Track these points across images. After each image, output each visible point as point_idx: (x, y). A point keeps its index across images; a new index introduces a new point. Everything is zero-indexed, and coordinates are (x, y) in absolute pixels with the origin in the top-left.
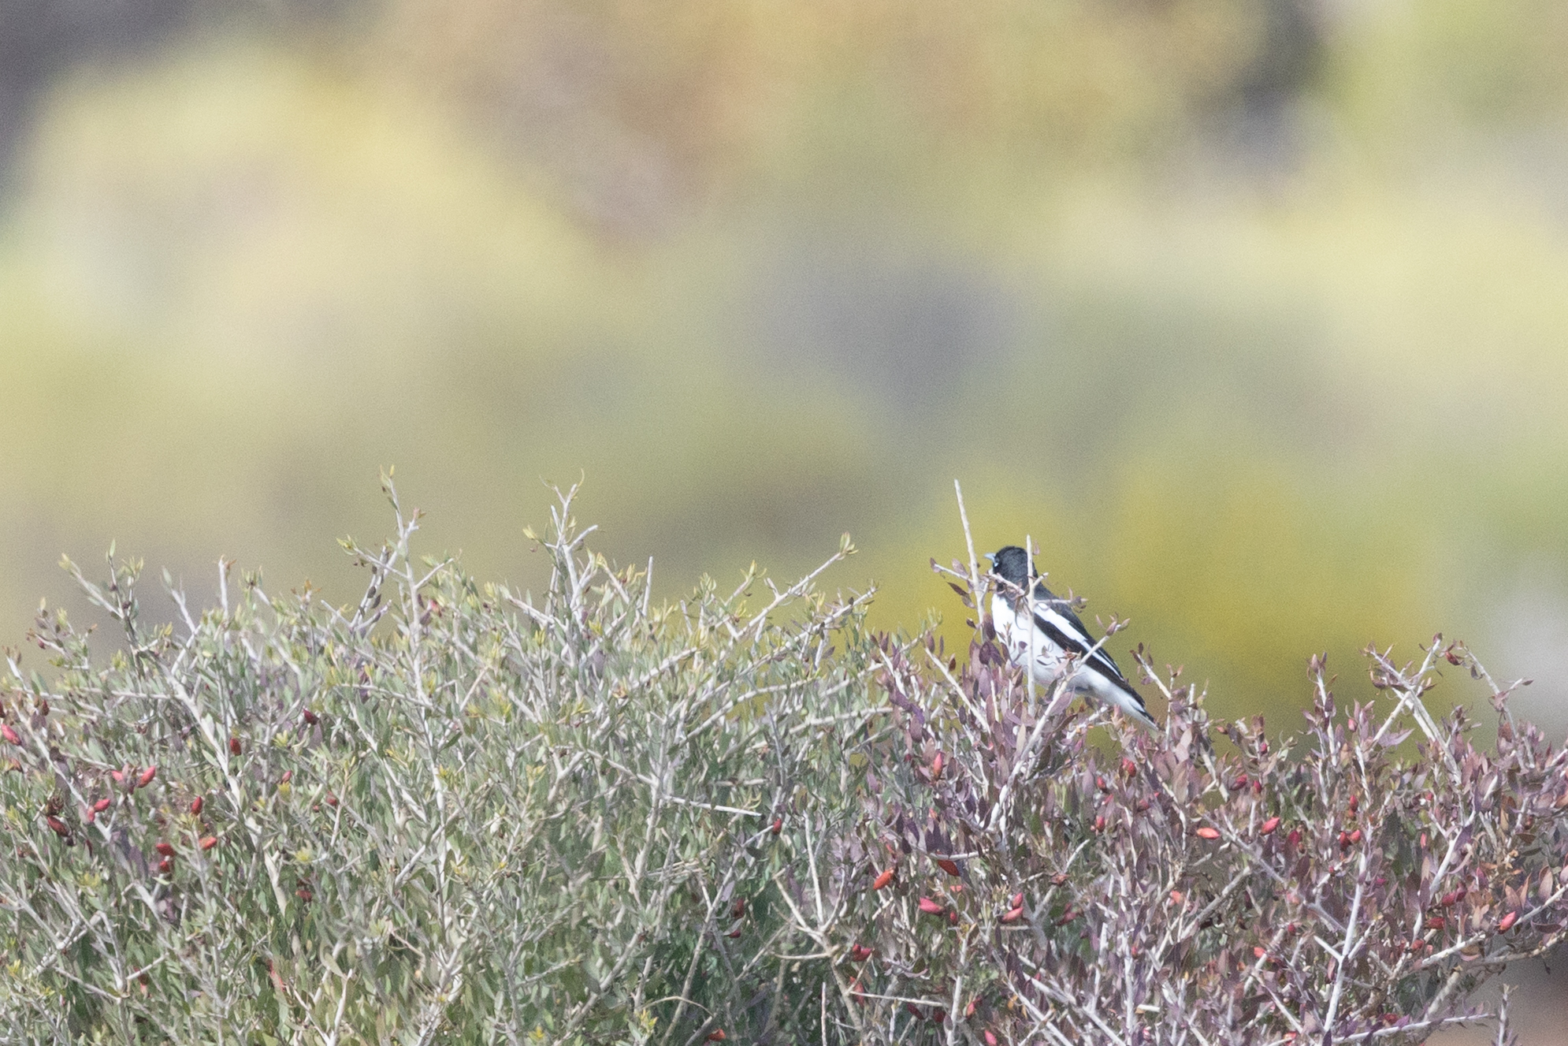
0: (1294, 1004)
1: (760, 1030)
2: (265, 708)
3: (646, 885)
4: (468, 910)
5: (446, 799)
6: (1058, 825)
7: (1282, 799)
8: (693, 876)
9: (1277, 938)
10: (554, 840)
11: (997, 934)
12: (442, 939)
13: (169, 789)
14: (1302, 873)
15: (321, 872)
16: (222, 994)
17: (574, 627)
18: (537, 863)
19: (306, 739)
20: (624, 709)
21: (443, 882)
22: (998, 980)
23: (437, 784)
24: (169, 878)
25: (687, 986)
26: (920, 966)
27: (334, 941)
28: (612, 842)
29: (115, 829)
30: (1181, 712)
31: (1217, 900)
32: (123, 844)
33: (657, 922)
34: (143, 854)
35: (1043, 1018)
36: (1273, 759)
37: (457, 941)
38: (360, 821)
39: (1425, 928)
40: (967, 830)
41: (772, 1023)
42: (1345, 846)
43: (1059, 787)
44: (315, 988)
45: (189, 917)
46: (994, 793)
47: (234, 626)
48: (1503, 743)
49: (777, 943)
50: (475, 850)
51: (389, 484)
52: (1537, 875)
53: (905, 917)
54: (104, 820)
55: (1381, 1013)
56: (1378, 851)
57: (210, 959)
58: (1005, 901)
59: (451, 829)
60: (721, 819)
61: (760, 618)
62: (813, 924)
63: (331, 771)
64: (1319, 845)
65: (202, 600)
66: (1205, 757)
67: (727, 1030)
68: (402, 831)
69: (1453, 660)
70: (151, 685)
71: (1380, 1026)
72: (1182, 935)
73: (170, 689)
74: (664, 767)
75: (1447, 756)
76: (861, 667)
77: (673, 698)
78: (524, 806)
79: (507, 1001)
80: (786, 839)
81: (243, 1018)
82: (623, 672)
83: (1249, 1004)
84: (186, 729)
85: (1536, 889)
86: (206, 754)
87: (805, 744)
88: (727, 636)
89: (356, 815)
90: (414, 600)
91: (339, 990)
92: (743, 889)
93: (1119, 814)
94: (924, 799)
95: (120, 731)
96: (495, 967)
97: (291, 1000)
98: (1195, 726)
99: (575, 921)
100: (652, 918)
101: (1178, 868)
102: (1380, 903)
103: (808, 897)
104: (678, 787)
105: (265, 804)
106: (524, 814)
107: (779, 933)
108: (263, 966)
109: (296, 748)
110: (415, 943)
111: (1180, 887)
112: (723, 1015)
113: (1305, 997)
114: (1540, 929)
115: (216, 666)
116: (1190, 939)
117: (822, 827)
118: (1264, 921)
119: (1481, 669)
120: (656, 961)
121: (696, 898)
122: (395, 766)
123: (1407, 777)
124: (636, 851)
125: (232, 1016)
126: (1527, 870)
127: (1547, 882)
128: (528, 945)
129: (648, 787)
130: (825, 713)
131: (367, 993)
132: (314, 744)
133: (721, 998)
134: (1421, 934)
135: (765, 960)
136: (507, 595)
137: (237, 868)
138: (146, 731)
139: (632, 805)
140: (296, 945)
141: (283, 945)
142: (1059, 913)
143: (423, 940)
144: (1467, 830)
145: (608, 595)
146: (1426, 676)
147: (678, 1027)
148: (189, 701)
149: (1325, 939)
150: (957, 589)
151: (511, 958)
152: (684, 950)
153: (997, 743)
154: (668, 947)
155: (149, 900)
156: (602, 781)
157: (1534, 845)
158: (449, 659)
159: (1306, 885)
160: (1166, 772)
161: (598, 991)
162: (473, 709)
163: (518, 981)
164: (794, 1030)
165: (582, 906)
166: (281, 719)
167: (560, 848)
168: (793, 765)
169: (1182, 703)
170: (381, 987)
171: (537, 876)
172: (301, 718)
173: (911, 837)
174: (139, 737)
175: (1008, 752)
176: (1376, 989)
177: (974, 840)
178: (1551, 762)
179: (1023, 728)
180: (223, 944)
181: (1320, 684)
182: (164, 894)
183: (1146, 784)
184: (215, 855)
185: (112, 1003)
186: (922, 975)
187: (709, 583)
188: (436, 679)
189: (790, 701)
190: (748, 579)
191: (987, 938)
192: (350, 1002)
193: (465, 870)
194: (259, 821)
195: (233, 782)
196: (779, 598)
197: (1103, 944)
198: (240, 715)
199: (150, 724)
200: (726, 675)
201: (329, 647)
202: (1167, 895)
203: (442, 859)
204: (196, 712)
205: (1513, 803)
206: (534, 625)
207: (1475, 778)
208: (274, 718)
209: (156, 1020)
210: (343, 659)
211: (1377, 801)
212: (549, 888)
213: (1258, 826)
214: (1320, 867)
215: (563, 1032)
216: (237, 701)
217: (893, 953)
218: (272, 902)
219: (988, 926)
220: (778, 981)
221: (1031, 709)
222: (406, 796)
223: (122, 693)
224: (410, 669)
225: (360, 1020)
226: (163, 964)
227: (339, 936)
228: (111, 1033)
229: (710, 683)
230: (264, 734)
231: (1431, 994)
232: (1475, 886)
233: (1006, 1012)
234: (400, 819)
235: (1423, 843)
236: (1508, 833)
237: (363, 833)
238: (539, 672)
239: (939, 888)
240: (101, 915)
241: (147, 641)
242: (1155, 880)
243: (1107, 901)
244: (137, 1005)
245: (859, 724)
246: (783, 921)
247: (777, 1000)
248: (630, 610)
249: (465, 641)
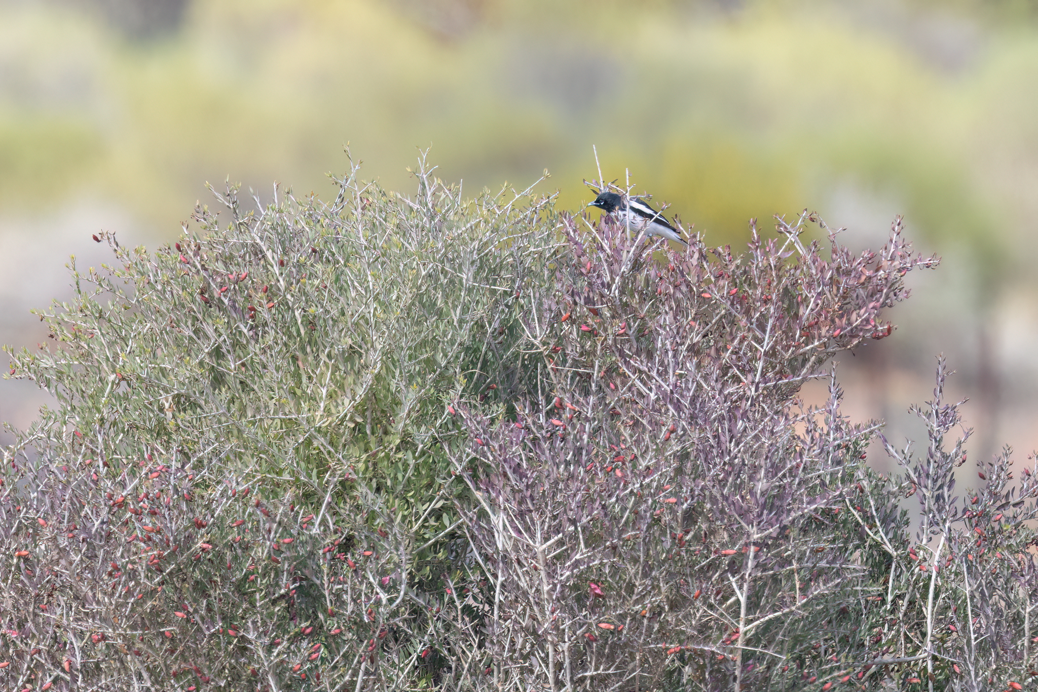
0: (743, 371)
1: (511, 384)
2: (294, 246)
3: (461, 321)
4: (384, 333)
5: (374, 285)
6: (641, 293)
7: (738, 281)
8: (482, 317)
9: (736, 342)
10: (420, 302)
11: (615, 340)
12: (372, 346)
13: (253, 282)
14: (747, 313)
15: (320, 318)
16: (277, 371)
17: (428, 210)
18: (413, 312)
19: (312, 260)
20: (451, 245)
21: (372, 321)
22: (614, 362)
23: (370, 278)
24: (254, 321)
25: (479, 365)
26: (581, 355)
27: (325, 347)
28: (446, 303)
29: (230, 300)
30: (694, 244)
31: (710, 325)
32: (234, 307)
33: (466, 337)
34: (242, 311)
35: (633, 377)
36: (734, 264)
37: (379, 347)
38: (336, 295)
39: (801, 336)
40: (602, 296)
41: (516, 381)
42: (766, 301)
43: (641, 277)
44: (317, 368)
45: (262, 337)
46: (613, 280)
47: (280, 211)
48: (834, 256)
49: (518, 346)
50: (386, 307)
51: (347, 149)
52: (849, 313)
53: (575, 333)
54: (225, 296)
55: (781, 374)
56: (779, 303)
57: (272, 356)
58: (617, 327)
59: (376, 298)
60: (493, 292)
61: (509, 206)
62: (535, 338)
63: (323, 274)
64: (754, 301)
65: (266, 200)
66: (704, 263)
67: (497, 384)
68: (354, 300)
69: (812, 220)
70: (245, 237)
71: (780, 379)
72: (695, 341)
73: (253, 239)
74: (469, 270)
75: (809, 262)
76: (553, 226)
77: (472, 240)
78: (408, 287)
79: (401, 373)
80: (522, 301)
81: (286, 380)
82: (450, 229)
83: (725, 369)
84: (260, 256)
85: (849, 320)
86: (269, 267)
87: (529, 259)
88: (495, 213)
89: (334, 292)
90: (359, 199)
91: (328, 368)
92: (504, 322)
93: (667, 288)
94: (582, 284)
95: (231, 257)
96: (396, 358)
97: (307, 373)
98: (700, 250)
99: (430, 338)
100: (464, 336)
101: (694, 311)
102: (781, 325)
103: (532, 326)
104: (475, 278)
105: (295, 288)
106: (407, 291)
107: (519, 342)
108: (295, 358)
109: (308, 263)
110: (361, 347)
111: (694, 319)
112: (495, 377)
113: (747, 368)
114: (850, 336)
115: (273, 228)
116: (698, 342)
117: (537, 295)
118: (731, 333)
119: (824, 224)
120: (466, 355)
121: (483, 327)
122: (352, 272)
123: (792, 271)
124: (457, 306)
125: (281, 380)
126: (844, 312)
127: (854, 316)
128: (410, 348)
129: (462, 278)
130: (538, 246)
131: (340, 369)
132: (316, 262)
133: (494, 370)
134: (799, 340)
135: (513, 353)
136: (399, 196)
137: (283, 316)
138: (243, 257)
139: (455, 287)
140: (308, 350)
141: (303, 349)
142: (641, 333)
143: (364, 346)
144: (819, 294)
145: (443, 196)
146: (800, 228)
147: (476, 383)
148: (262, 244)
149: (756, 342)
150: (594, 192)
151: (403, 353)
152: (477, 350)
153: (614, 260)
154: (471, 348)
155: (245, 331)
156: (442, 277)
157: (847, 301)
158: (374, 224)
159: (750, 318)
160: (687, 270)
161: (441, 368)
162: (385, 246)
163: (406, 364)
164: (526, 384)
165: (433, 331)
166: (302, 250)
167: (424, 306)
168: (524, 269)
169: (694, 240)
170: (346, 367)
171: (413, 319)
172: (310, 251)
173: (577, 299)
174: (240, 260)
175: (619, 262)
176: (780, 363)
177: (604, 300)
178: (855, 264)
179: (625, 252)
180: (277, 349)
181: (754, 231)
182: (252, 328)
183: (679, 275)
184: (273, 311)
185: (229, 375)
186: (582, 359)
187: (488, 191)
188: (369, 233)
189: (522, 241)
190: (504, 189)
191: (610, 342)
192: (333, 373)
193: (382, 316)
194: (292, 296)
195: (281, 279)
196: (517, 197)
197: (660, 345)
198: (284, 249)
199: (245, 254)
200: (495, 230)
201: (322, 220)
202: (688, 323)
203: (372, 311)
204: (264, 249)
205: (838, 282)
206: (411, 209)
207: (822, 271)
208: (298, 250)
209: (249, 382)
210: (329, 225)
211: (779, 282)
212: (418, 323)
213: (728, 293)
214: (755, 310)
215: (426, 385)
216: (282, 243)
217: (570, 349)
218: (298, 331)
219: (611, 337)
220: (519, 363)
221: (628, 243)
222: (356, 284)
223: (232, 241)
224: (357, 229)
225: (337, 381)
226: (252, 358)
227: (328, 346)
228: (229, 388)
229: (488, 234)
230: (294, 257)
231: (803, 366)
232: (822, 319)
233: (619, 375)
234: (353, 294)
235: (799, 299)
236: (836, 296)
237: (338, 300)
238: (414, 230)
239: (590, 321)
240: (224, 336)
241: (243, 218)
242: (683, 316)
243: (661, 326)
244: (241, 376)
245: (552, 251)
246: (521, 336)
247: (519, 371)
248: (454, 202)
249: (381, 217)
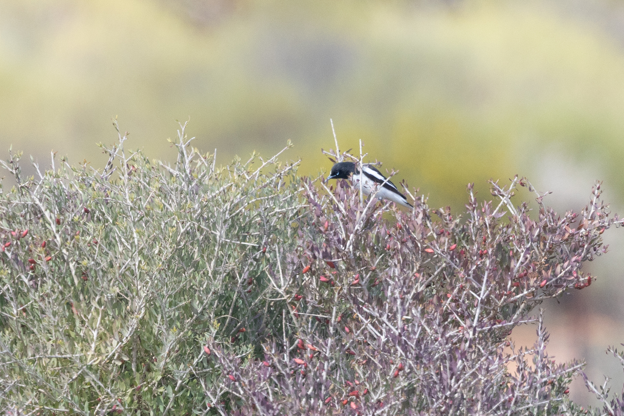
0: (462, 316)
1: (258, 328)
2: (69, 207)
3: (215, 273)
4: (147, 283)
5: (139, 241)
6: (372, 249)
7: (457, 238)
8: (233, 269)
9: (456, 291)
10: (180, 256)
11: (349, 290)
12: (137, 294)
13: (33, 238)
14: (465, 265)
15: (91, 269)
16: (54, 316)
17: (187, 175)
18: (173, 265)
19: (85, 219)
20: (206, 206)
21: (137, 272)
22: (349, 308)
23: (135, 235)
24: (33, 272)
25: (231, 311)
26: (320, 302)
27: (96, 295)
28: (202, 257)
29: (13, 254)
30: (419, 206)
31: (433, 276)
32: (16, 260)
33: (219, 287)
34: (24, 263)
35: (366, 322)
36: (454, 223)
37: (143, 295)
38: (106, 250)
39: (512, 286)
40: (338, 251)
41: (263, 325)
42: (481, 256)
43: (373, 234)
44: (89, 313)
45: (41, 286)
46: (348, 237)
47: (57, 176)
48: (541, 216)
49: (265, 295)
50: (149, 260)
51: (116, 122)
52: (554, 266)
53: (314, 283)
54: (9, 251)
55: (495, 319)
56: (494, 257)
57: (49, 302)
58: (352, 278)
59: (140, 252)
60: (243, 247)
61: (257, 172)
62: (280, 287)
63: (94, 231)
64: (471, 255)
65: (45, 166)
66: (428, 222)
67: (246, 328)
68: (121, 254)
69: (522, 184)
70: (26, 199)
71: (495, 324)
72: (420, 290)
73: (33, 200)
74: (222, 228)
75: (520, 221)
76: (296, 190)
77: (225, 202)
78: (168, 243)
79: (162, 317)
80: (268, 255)
81: (62, 325)
82: (205, 192)
83: (445, 315)
84: (39, 215)
85: (554, 271)
86: (47, 225)
87: (275, 219)
88: (245, 179)
89: (104, 247)
90: (125, 166)
91: (98, 314)
92: (252, 274)
93: (395, 244)
94: (321, 240)
95: (14, 216)
96: (158, 305)
97: (80, 318)
98: (424, 211)
99: (188, 287)
100: (218, 285)
101: (418, 265)
102: (495, 277)
103: (277, 277)
104: (227, 235)
105: (70, 244)
106: (168, 246)
107: (266, 291)
108: (69, 305)
109: (81, 222)
110: (127, 295)
111: (419, 271)
112: (244, 322)
113: (466, 314)
114: (555, 286)
115: (51, 191)
116: (422, 291)
117: (282, 250)
118: (451, 284)
119: (533, 188)
120: (219, 302)
121: (234, 278)
122: (120, 230)
123: (505, 230)
124: (211, 260)
125: (58, 324)
126: (550, 265)
127: (558, 269)
128: (170, 296)
129: (216, 235)
130: (282, 207)
131: (108, 315)
132: (88, 221)
133: (244, 316)
134: (510, 289)
135: (260, 301)
136: (161, 163)
137: (59, 268)
138: (24, 217)
139: (209, 243)
140: (81, 297)
141: (77, 297)
142: (372, 283)
143: (130, 294)
144: (528, 249)
145: (199, 163)
146: (512, 191)
147: (227, 327)
148: (40, 205)
149: (474, 291)
150: (331, 160)
151: (164, 301)
152: (229, 298)
153: (348, 220)
154: (223, 296)
155: (26, 281)
156: (198, 233)
157: (553, 255)
158: (139, 188)
159: (467, 270)
160: (413, 228)
161: (197, 313)
162: (148, 206)
163: (166, 310)
164: (272, 327)
165: (190, 281)
166: (76, 211)
167: (182, 259)
168: (270, 227)
169: (419, 202)
170: (114, 312)
171: (173, 270)
172: (83, 211)
173: (316, 253)
174: (21, 218)
175: (353, 222)
176: (494, 309)
177: (340, 254)
178: (560, 223)
179: (359, 212)
180: (54, 297)
181: (472, 194)
182: (32, 278)
183: (406, 233)
184: (51, 263)
185: (12, 319)
186: (321, 306)
187: (238, 159)
188: (134, 196)
189: (268, 202)
190: (252, 157)
191: (345, 291)
192: (103, 318)
193: (146, 267)
194: (68, 250)
195: (57, 236)
196: (264, 164)
197: (389, 294)
198: (60, 209)
199: (26, 214)
200: (245, 193)
201: (93, 184)
202: (414, 275)
203: (137, 263)
204: (43, 209)
205: (545, 239)
206: (171, 175)
207: (530, 229)
208: (73, 211)
209: (29, 326)
210: (99, 189)
211: (494, 238)
212: (178, 274)
213: (448, 248)
214: (472, 263)
215: (184, 329)
216: (59, 204)
217: (310, 297)
218: (72, 281)
219: (346, 287)
220: (266, 309)
221: (361, 205)
222: (123, 240)
223: (15, 202)
224: (124, 192)
225: (106, 325)
226: (32, 305)
227: (98, 294)
228: (12, 331)
229: (238, 196)
230: (69, 217)
231: (514, 312)
232: (531, 271)
233: (353, 319)
234: (121, 249)
235: (511, 254)
236: (543, 251)
237: (107, 254)
238: (173, 193)
239: (327, 273)
240: (8, 286)
241: (24, 182)
242: (409, 269)
243: (390, 278)
244: (22, 321)
245: (295, 211)
246: (267, 285)
247: (265, 316)
248: (208, 169)
249: (145, 181)
